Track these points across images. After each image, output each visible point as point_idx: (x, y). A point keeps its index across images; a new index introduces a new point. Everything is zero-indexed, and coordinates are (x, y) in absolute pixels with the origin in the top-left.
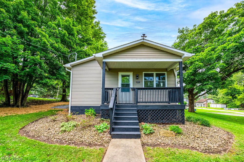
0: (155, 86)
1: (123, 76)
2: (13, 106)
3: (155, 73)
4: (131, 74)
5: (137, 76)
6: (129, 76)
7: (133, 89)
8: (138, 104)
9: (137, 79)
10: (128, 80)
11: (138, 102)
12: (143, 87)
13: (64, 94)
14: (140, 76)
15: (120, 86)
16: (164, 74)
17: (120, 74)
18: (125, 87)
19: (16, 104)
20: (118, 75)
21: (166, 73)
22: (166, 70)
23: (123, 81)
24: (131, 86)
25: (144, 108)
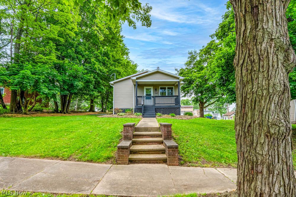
0: (167, 95)
1: (146, 89)
2: (61, 112)
3: (167, 87)
4: (152, 88)
5: (156, 89)
6: (150, 89)
7: (153, 97)
8: (156, 105)
9: (156, 91)
10: (150, 91)
11: (156, 104)
12: (160, 95)
13: (92, 104)
14: (158, 89)
15: (145, 95)
16: (173, 88)
17: (145, 88)
18: (148, 96)
19: (63, 111)
20: (144, 88)
21: (174, 87)
22: (174, 85)
23: (147, 92)
24: (152, 95)
25: (159, 107)
